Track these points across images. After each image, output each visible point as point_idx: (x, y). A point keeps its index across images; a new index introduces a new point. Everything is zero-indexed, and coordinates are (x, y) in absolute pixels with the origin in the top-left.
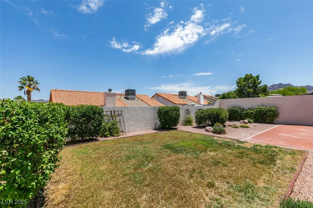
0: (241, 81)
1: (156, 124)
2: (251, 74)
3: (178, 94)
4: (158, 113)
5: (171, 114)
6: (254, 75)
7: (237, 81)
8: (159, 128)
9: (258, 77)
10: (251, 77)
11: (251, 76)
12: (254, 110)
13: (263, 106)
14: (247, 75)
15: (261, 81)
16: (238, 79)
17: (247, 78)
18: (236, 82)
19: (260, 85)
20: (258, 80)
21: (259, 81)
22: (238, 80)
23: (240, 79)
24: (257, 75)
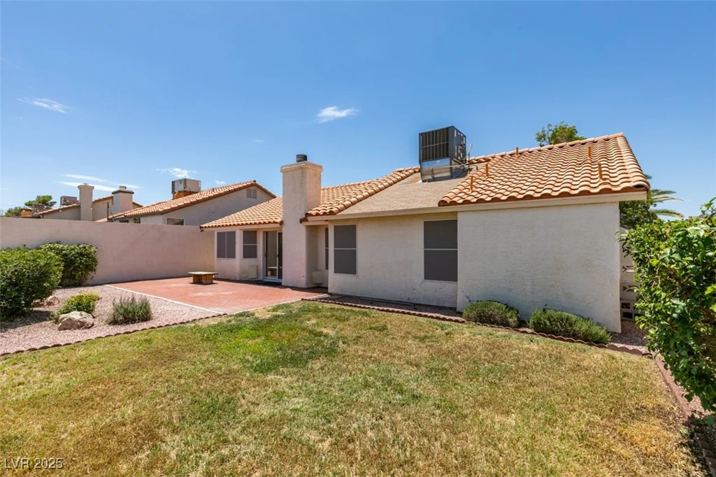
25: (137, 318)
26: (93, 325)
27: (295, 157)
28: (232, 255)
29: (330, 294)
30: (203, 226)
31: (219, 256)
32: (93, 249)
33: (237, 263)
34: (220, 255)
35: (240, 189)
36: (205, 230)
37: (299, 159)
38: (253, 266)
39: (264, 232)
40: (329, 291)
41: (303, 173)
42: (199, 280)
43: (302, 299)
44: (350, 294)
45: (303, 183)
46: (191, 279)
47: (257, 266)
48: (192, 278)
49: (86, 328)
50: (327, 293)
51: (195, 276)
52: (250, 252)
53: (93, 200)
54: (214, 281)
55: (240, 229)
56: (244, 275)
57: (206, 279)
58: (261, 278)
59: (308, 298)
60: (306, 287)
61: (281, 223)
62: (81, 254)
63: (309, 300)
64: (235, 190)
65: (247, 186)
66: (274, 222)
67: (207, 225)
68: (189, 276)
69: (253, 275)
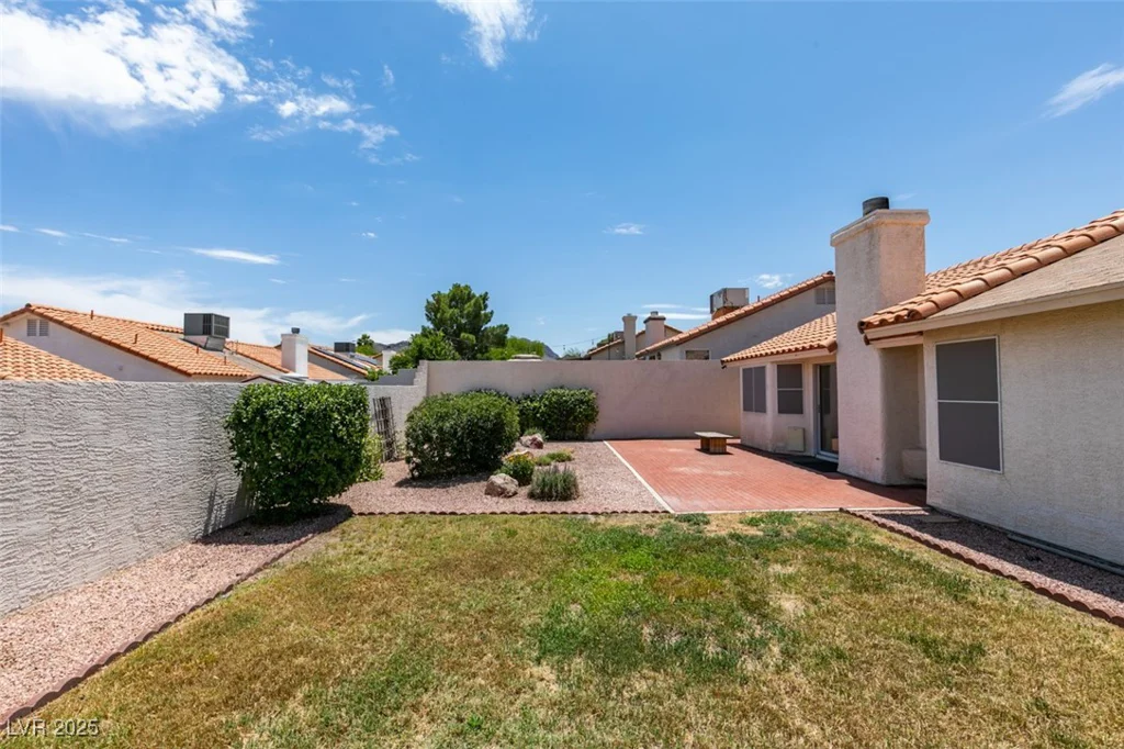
0: (444, 306)
1: (212, 499)
2: (467, 287)
3: (180, 324)
4: (229, 426)
5: (343, 432)
6: (477, 292)
7: (428, 302)
8: (231, 521)
9: (485, 298)
10: (470, 297)
11: (469, 293)
12: (542, 398)
13: (561, 388)
14: (457, 287)
15: (492, 313)
16: (433, 296)
17: (460, 297)
18: (425, 304)
19: (489, 325)
20: (486, 307)
21: (488, 310)
22: (431, 300)
23: (438, 297)
24: (483, 293)
25: (554, 494)
26: (515, 494)
27: (861, 207)
28: (762, 409)
29: (932, 510)
30: (725, 359)
31: (745, 410)
32: (593, 395)
33: (769, 422)
34: (747, 408)
35: (801, 291)
36: (728, 365)
37: (868, 209)
38: (795, 429)
39: (815, 366)
40: (929, 501)
41: (872, 236)
42: (708, 447)
43: (841, 510)
44: (983, 519)
45: (872, 258)
46: (698, 444)
47: (804, 430)
48: (699, 441)
49: (505, 497)
50: (922, 502)
51: (704, 439)
52: (791, 403)
53: (637, 333)
54: (729, 449)
55: (773, 362)
56: (781, 444)
57: (715, 446)
58: (811, 452)
59: (851, 509)
60: (884, 482)
61: (833, 347)
62: (582, 402)
63: (854, 514)
64: (792, 295)
65: (816, 284)
66: (820, 347)
67: (731, 357)
68: (697, 437)
69: (795, 445)
